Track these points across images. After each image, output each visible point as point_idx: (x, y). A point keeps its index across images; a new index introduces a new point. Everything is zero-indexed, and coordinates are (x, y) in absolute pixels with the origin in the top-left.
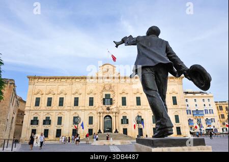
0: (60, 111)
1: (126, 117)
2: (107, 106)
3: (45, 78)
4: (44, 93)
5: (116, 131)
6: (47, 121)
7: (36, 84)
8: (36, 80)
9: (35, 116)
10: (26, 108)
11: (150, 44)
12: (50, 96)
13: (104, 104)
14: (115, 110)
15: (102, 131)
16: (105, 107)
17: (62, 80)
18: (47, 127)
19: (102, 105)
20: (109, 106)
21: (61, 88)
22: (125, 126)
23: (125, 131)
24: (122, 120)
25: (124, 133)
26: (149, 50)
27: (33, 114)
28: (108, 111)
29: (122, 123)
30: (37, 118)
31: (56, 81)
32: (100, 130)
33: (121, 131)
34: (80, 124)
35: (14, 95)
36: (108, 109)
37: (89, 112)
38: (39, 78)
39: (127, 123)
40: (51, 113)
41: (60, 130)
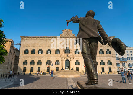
0: (40, 57)
1: (78, 61)
2: (67, 54)
3: (30, 38)
4: (30, 46)
5: (72, 69)
6: (32, 63)
7: (25, 41)
8: (25, 39)
9: (25, 59)
10: (20, 55)
11: (87, 23)
12: (34, 48)
13: (65, 53)
14: (71, 57)
15: (64, 69)
16: (66, 55)
17: (41, 39)
18: (32, 66)
19: (64, 53)
20: (68, 54)
21: (40, 43)
22: (78, 66)
23: (77, 69)
24: (76, 62)
25: (77, 70)
26: (86, 27)
27: (24, 58)
28: (67, 57)
29: (76, 64)
30: (26, 60)
31: (37, 39)
32: (63, 68)
33: (75, 69)
34: (51, 64)
35: (12, 48)
36: (68, 56)
37: (56, 57)
38: (27, 37)
39: (79, 64)
40: (34, 58)
41: (40, 68)
